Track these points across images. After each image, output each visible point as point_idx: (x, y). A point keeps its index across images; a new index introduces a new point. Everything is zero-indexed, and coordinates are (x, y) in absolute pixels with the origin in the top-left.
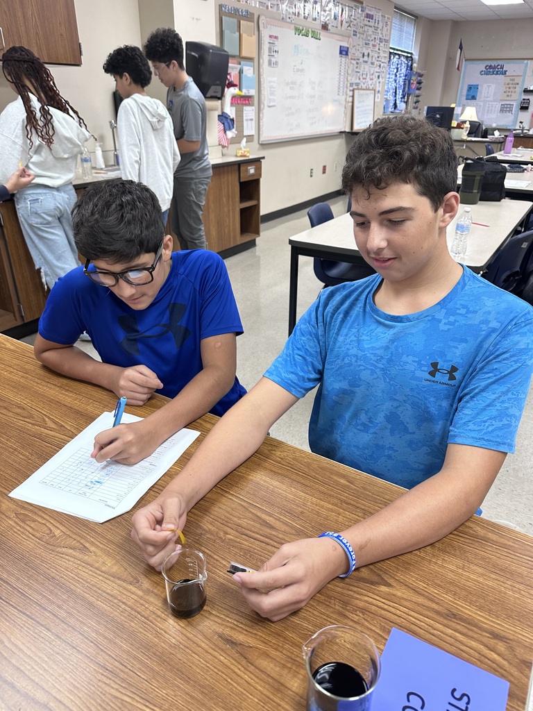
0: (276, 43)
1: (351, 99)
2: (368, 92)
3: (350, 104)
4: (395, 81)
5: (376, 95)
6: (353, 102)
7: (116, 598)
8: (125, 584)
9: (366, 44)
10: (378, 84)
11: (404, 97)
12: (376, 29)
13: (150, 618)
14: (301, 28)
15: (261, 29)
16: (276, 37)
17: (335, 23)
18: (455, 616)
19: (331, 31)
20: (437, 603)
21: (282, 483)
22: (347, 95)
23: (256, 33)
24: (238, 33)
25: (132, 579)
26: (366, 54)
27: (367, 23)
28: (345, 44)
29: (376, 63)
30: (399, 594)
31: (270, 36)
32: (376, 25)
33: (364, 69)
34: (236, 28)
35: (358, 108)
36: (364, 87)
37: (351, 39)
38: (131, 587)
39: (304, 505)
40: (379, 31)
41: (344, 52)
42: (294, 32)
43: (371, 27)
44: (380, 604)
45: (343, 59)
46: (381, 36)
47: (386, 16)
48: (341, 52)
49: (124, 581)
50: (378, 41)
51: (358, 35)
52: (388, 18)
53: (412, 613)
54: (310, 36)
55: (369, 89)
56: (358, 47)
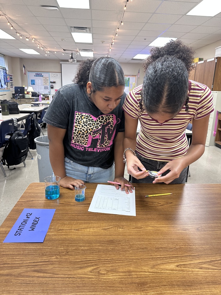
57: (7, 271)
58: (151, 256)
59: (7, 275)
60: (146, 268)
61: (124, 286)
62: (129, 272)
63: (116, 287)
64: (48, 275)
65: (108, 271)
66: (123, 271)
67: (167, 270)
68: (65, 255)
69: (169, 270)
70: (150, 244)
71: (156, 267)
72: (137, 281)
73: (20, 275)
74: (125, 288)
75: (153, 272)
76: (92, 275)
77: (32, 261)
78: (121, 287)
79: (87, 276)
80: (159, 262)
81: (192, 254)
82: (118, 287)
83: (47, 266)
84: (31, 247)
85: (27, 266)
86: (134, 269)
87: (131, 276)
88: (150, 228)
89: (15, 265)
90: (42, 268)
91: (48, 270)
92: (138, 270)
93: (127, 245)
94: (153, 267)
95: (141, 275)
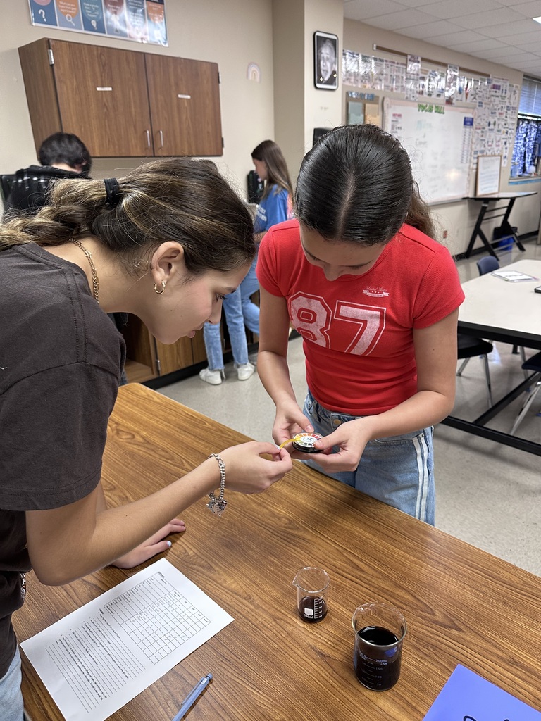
0: (399, 120)
1: (475, 166)
2: (493, 158)
3: (475, 171)
4: (524, 145)
5: (503, 161)
6: (477, 169)
7: (233, 608)
8: (240, 599)
9: (492, 113)
10: (504, 150)
11: (533, 160)
12: (503, 98)
13: (259, 627)
14: (425, 105)
15: (385, 109)
16: (400, 115)
17: (459, 97)
18: (516, 663)
19: (456, 104)
20: (502, 651)
21: (374, 535)
22: (470, 162)
23: (380, 113)
24: (362, 116)
25: (246, 596)
26: (492, 122)
27: (494, 94)
28: (470, 115)
29: (503, 130)
30: (468, 638)
31: (394, 115)
32: (504, 94)
33: (490, 136)
34: (361, 111)
35: (482, 174)
36: (489, 153)
37: (476, 111)
38: (245, 601)
39: (392, 555)
40: (506, 100)
41: (468, 122)
42: (417, 109)
43: (498, 97)
44: (449, 644)
45: (468, 130)
46: (508, 104)
47: (515, 85)
48: (465, 123)
49: (240, 596)
50: (505, 110)
51: (484, 105)
52: (517, 87)
53: (477, 655)
54: (434, 111)
55: (495, 156)
56: (483, 117)
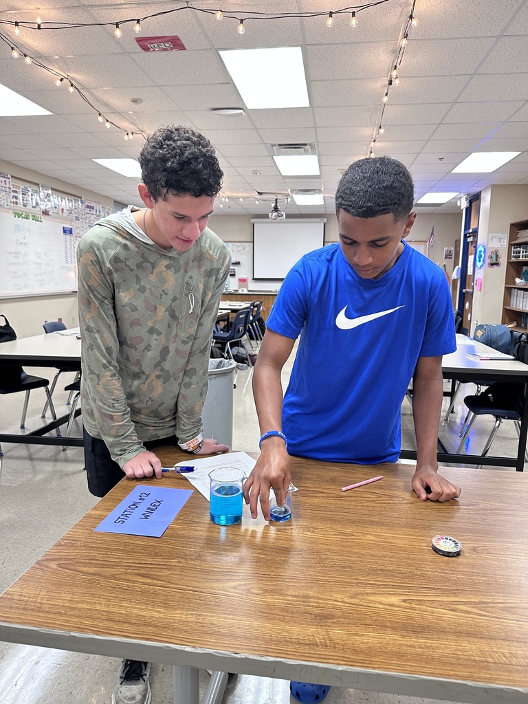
57: (94, 569)
58: (357, 579)
59: (94, 574)
60: (339, 596)
61: (290, 614)
62: (306, 597)
63: (274, 614)
64: (159, 583)
65: (266, 591)
66: (294, 594)
67: (380, 603)
68: (194, 560)
69: (385, 604)
70: (361, 561)
71: (360, 597)
72: (317, 611)
73: (113, 577)
74: (289, 618)
75: (351, 604)
76: (236, 593)
77: (137, 561)
78: (283, 616)
79: (226, 593)
80: (369, 591)
81: (443, 586)
82: (277, 615)
83: (160, 570)
84: (139, 542)
85: (127, 566)
86: (316, 595)
87: (306, 604)
88: (369, 537)
89: (108, 563)
90: (151, 573)
91: (161, 576)
92: (323, 597)
93: (313, 558)
94: (355, 595)
95: (327, 604)
